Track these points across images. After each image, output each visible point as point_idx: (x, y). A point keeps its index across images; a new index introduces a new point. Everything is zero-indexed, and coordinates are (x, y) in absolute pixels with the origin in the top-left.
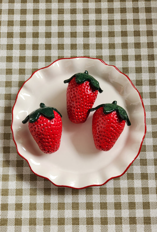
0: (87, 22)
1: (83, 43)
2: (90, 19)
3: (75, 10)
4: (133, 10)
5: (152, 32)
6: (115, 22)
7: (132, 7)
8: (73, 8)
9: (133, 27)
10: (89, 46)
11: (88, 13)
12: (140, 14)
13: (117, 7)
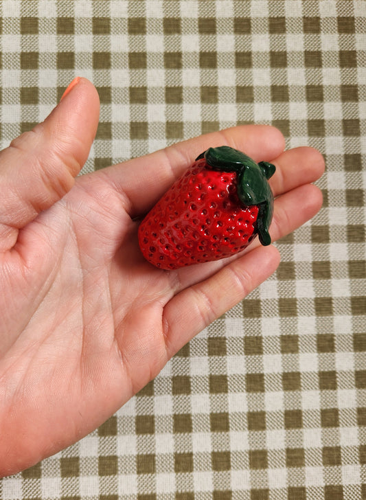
0: (176, 58)
1: (164, 120)
2: (183, 49)
3: (141, 24)
4: (305, 25)
5: (357, 91)
6: (254, 59)
7: (302, 16)
8: (135, 15)
9: (303, 74)
10: (182, 128)
11: (179, 32)
12: (323, 36)
13: (258, 15)
